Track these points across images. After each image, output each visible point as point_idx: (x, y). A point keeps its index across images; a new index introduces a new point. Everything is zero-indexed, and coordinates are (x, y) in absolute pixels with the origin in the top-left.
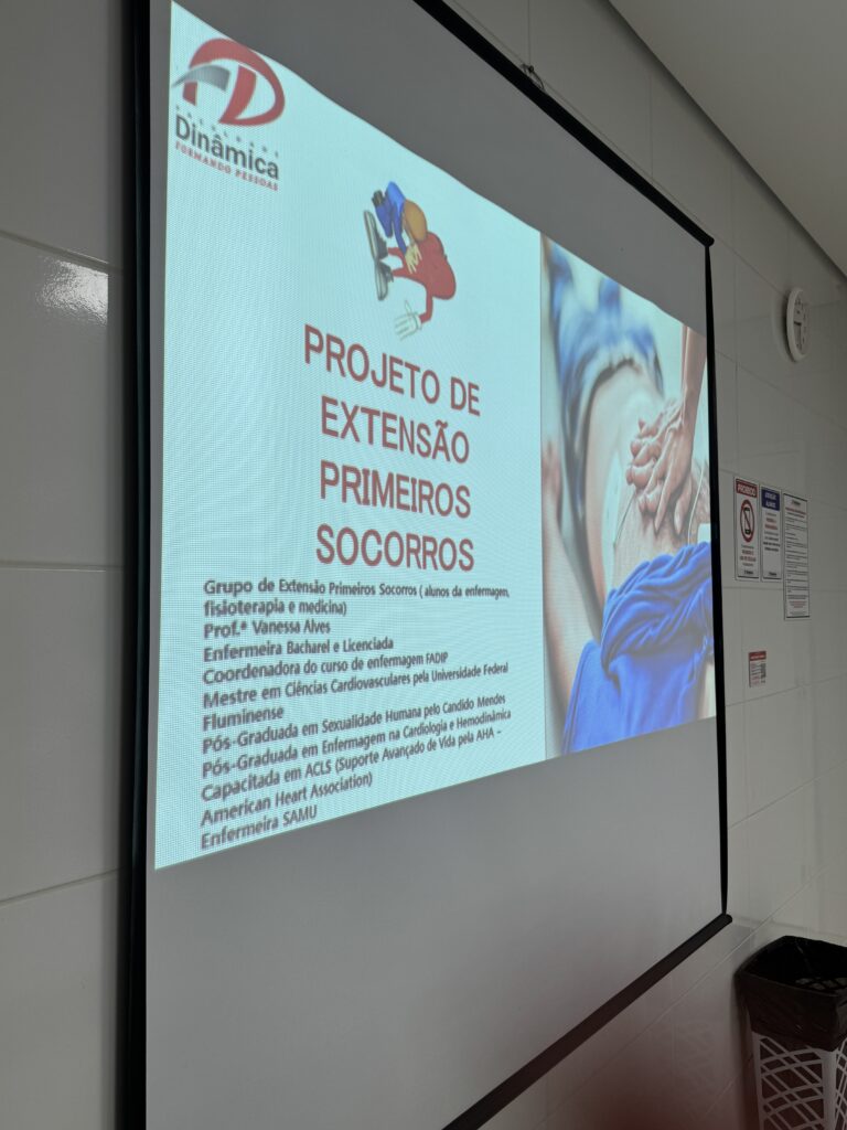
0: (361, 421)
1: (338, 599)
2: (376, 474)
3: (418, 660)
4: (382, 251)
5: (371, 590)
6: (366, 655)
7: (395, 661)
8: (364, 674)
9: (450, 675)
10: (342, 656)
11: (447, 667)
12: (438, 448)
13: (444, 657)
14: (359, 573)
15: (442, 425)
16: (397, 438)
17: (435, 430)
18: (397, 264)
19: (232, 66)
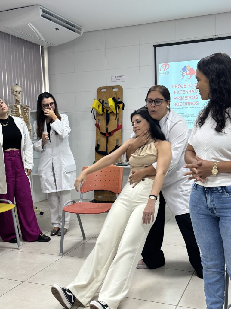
0: (180, 92)
1: (176, 109)
2: (182, 97)
3: (189, 115)
5: (181, 108)
7: (184, 115)
9: (194, 117)
11: (194, 116)
12: (192, 92)
13: (193, 115)
14: (179, 107)
16: (185, 92)
17: (192, 90)
18: (186, 74)
19: (164, 66)
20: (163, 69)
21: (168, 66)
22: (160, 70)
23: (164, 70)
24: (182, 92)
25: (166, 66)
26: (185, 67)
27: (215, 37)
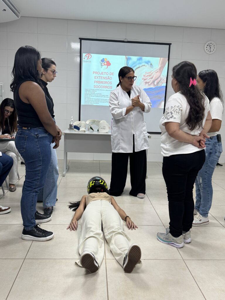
1: (96, 90)
4: (102, 64)
5: (99, 90)
6: (98, 95)
7: (102, 95)
8: (98, 96)
10: (96, 94)
16: (103, 78)
17: (108, 77)
18: (104, 64)
21: (90, 56)
24: (101, 77)
25: (89, 56)
26: (103, 59)
27: (125, 40)
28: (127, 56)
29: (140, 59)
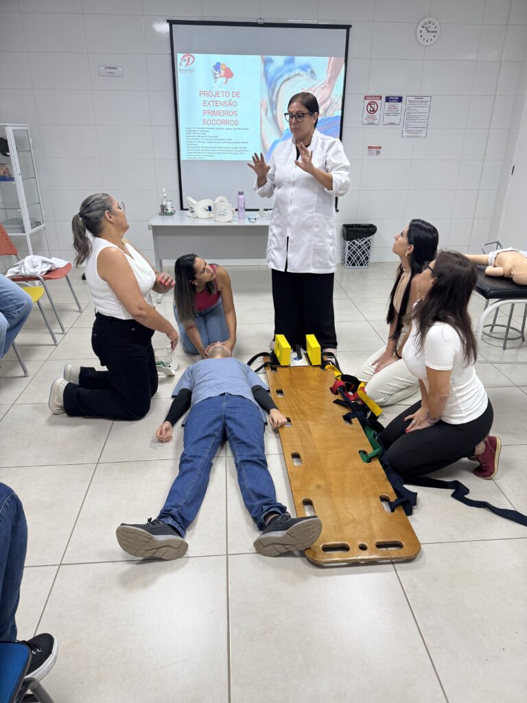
2: (214, 111)
4: (215, 74)
6: (213, 138)
7: (219, 139)
8: (213, 141)
10: (208, 138)
12: (229, 104)
13: (231, 140)
14: (211, 126)
15: (230, 101)
16: (219, 105)
18: (219, 75)
19: (187, 58)
20: (184, 64)
22: (181, 65)
23: (187, 65)
24: (215, 103)
25: (189, 59)
28: (264, 56)
29: (291, 61)
